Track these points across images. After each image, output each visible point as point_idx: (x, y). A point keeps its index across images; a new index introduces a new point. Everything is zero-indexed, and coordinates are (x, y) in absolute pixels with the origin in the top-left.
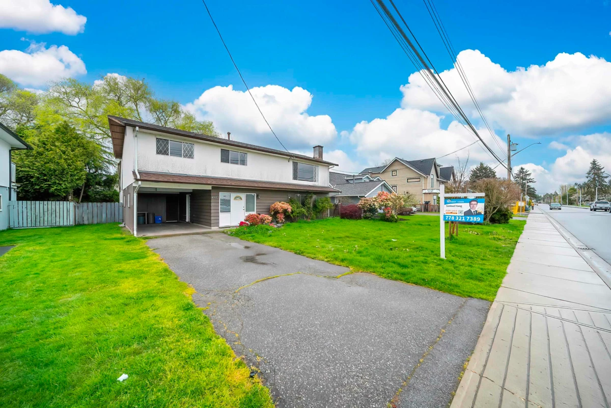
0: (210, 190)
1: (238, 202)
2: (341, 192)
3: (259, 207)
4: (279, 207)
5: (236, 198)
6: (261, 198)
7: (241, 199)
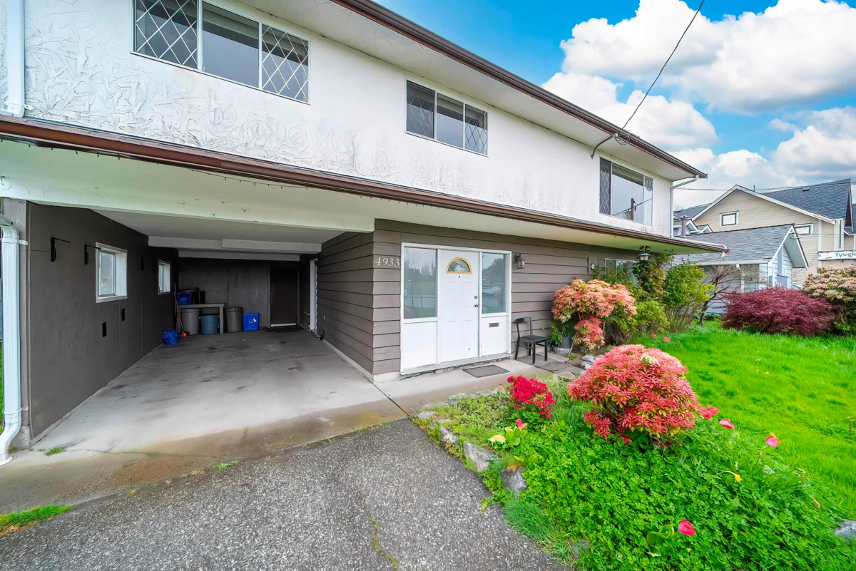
0: (368, 236)
1: (458, 278)
2: (727, 251)
3: (524, 297)
4: (599, 296)
5: (452, 268)
6: (529, 269)
7: (468, 269)
